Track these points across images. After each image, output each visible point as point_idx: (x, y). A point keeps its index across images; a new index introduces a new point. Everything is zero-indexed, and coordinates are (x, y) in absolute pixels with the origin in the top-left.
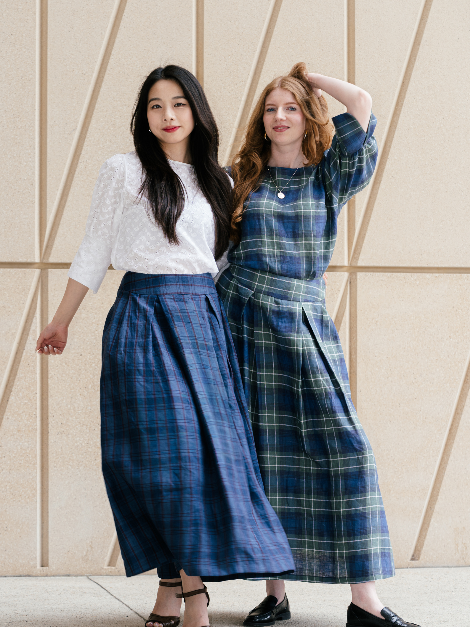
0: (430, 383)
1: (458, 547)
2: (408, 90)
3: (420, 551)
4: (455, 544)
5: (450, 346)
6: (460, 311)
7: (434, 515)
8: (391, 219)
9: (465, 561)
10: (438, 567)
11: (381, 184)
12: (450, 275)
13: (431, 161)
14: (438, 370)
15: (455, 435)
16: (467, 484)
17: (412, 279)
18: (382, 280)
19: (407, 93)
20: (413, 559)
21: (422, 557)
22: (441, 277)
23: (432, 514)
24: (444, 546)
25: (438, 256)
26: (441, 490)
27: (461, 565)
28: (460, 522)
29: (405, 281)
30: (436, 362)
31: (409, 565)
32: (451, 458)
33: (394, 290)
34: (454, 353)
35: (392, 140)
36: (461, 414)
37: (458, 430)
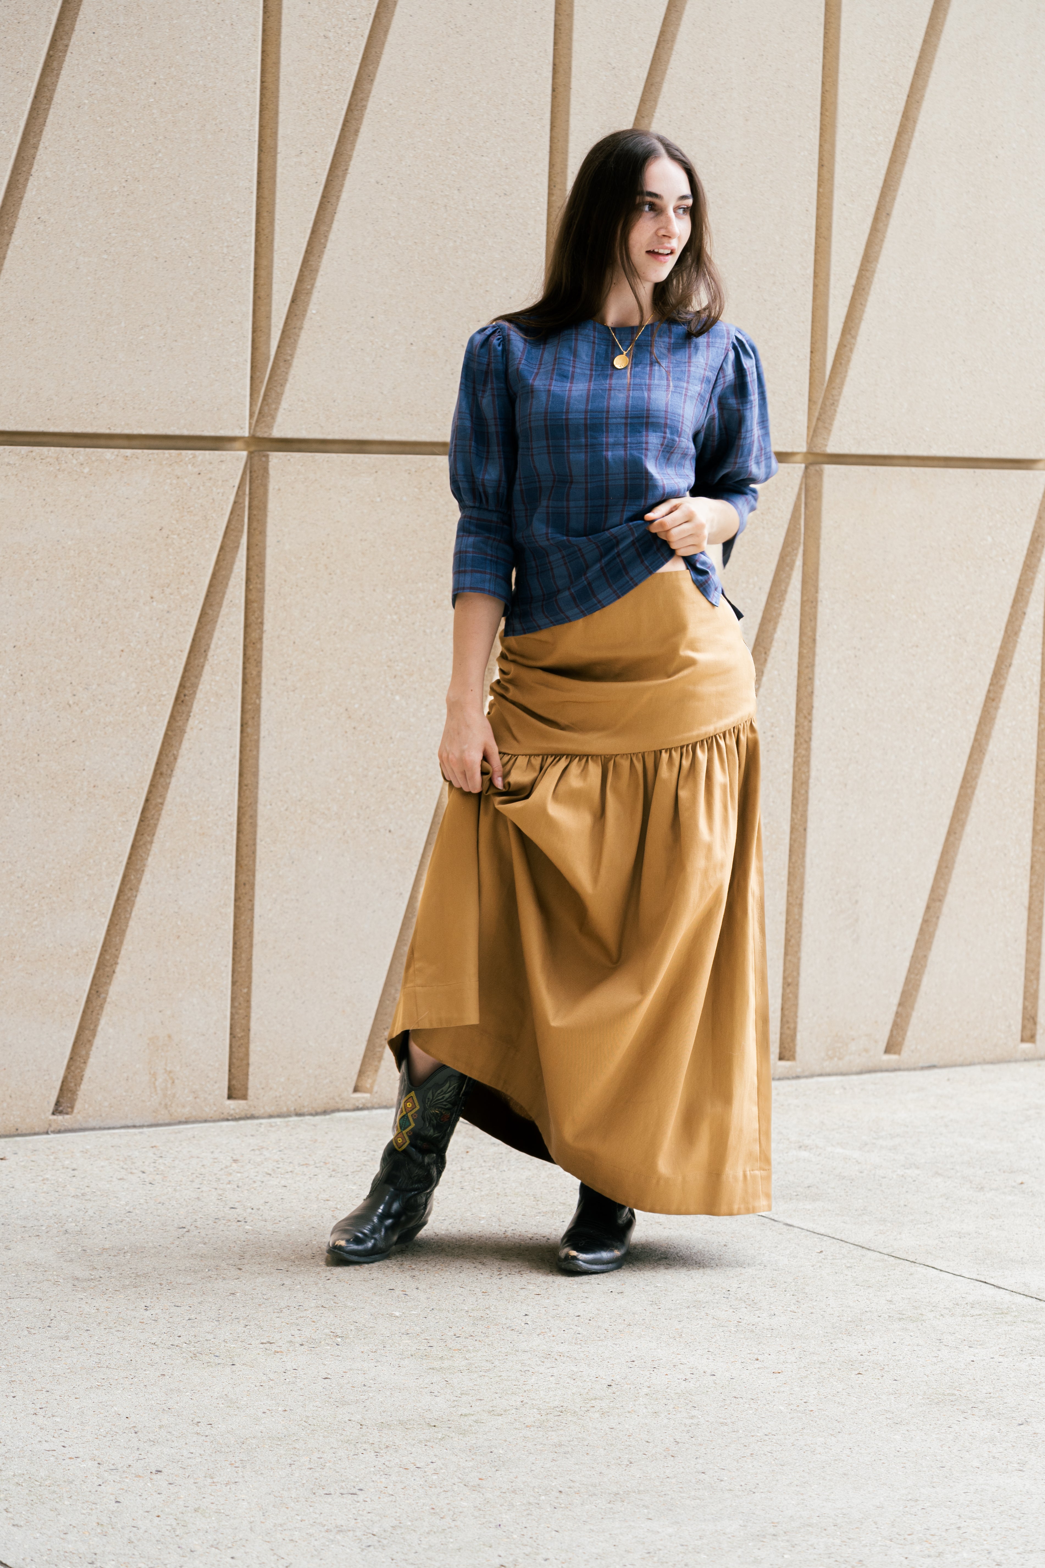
0: (106, 705)
1: (156, 1080)
2: (80, 13)
3: (74, 1093)
4: (150, 1073)
5: (151, 619)
6: (175, 536)
7: (108, 1008)
8: (33, 320)
9: (169, 1111)
10: (114, 1128)
11: (13, 235)
12: (157, 454)
13: (124, 184)
14: (123, 674)
15: (156, 825)
16: (179, 937)
17: (75, 462)
18: (9, 464)
19: (78, 19)
20: (58, 1109)
21: (78, 1106)
22: (137, 458)
23: (102, 1007)
24: (127, 1080)
25: (134, 408)
26: (123, 952)
27: (161, 1122)
28: (162, 1022)
29: (58, 468)
30: (120, 656)
31: (50, 1125)
32: (147, 877)
33: (34, 488)
34: (158, 636)
35: (41, 132)
36: (170, 776)
37: (163, 812)
